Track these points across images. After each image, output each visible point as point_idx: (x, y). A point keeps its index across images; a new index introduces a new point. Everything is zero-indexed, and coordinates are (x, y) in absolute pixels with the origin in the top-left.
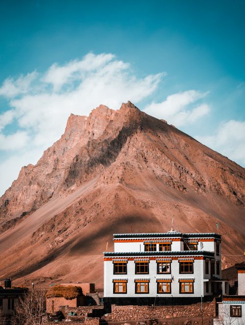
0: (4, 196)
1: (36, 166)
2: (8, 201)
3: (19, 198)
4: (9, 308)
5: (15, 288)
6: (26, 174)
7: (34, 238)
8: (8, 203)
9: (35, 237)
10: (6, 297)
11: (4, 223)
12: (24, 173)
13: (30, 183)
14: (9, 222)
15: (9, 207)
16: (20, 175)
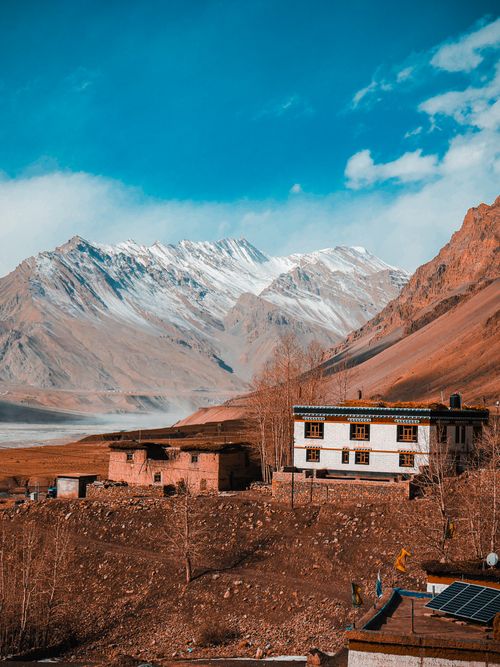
0: (438, 258)
1: (493, 207)
2: (444, 266)
3: (463, 261)
4: (457, 441)
5: (467, 409)
6: (475, 220)
7: (489, 328)
8: (444, 270)
9: (490, 326)
10: (452, 423)
11: (437, 303)
12: (472, 220)
13: (483, 237)
14: (447, 301)
15: (446, 276)
16: (466, 222)
